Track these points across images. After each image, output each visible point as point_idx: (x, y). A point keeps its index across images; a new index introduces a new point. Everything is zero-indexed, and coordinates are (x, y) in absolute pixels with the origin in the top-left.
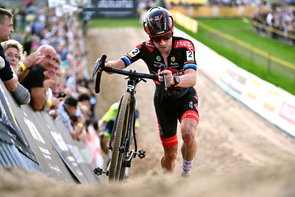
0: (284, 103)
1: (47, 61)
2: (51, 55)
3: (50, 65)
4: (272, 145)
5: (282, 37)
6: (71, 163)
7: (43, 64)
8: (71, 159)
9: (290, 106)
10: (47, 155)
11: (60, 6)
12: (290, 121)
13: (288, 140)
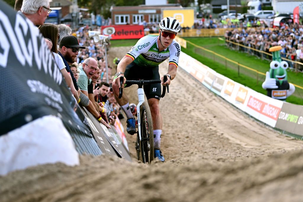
0: (251, 97)
6: (115, 145)
8: (114, 142)
9: (255, 99)
10: (102, 141)
11: (97, 35)
12: (256, 110)
13: (255, 123)
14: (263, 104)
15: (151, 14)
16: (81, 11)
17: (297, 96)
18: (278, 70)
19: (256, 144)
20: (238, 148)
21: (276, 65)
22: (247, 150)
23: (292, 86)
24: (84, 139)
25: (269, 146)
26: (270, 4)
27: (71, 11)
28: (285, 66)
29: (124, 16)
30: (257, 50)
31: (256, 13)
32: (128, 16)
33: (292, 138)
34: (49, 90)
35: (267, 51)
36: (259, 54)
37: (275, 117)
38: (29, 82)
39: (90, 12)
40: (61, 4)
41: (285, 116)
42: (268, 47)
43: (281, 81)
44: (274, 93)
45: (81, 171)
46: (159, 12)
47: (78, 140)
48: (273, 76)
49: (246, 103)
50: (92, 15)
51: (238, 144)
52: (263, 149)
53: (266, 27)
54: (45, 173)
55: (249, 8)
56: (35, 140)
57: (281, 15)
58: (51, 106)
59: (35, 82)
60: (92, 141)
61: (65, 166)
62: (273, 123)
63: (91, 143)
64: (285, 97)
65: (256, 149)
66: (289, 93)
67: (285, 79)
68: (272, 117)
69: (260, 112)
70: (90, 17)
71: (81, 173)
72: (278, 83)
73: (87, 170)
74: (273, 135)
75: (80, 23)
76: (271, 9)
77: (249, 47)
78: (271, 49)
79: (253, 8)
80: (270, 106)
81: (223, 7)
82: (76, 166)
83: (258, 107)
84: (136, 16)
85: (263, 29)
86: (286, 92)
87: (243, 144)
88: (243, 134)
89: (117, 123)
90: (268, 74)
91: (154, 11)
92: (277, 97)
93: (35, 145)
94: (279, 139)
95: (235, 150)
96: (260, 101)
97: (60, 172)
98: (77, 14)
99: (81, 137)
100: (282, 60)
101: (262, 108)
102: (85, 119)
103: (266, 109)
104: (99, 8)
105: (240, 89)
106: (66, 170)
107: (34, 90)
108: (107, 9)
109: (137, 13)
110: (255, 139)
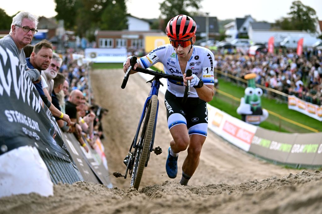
0: (226, 121)
1: (78, 100)
2: (80, 96)
3: (79, 103)
4: (219, 150)
5: (224, 76)
6: (93, 166)
7: (75, 103)
8: (93, 164)
9: (230, 123)
10: (81, 163)
11: (80, 59)
12: (231, 134)
13: (229, 147)
14: (238, 129)
15: (134, 39)
16: (67, 34)
17: (270, 122)
18: (252, 97)
19: (229, 167)
20: (213, 171)
21: (251, 92)
22: (221, 172)
23: (265, 112)
24: (62, 165)
25: (242, 170)
26: (247, 34)
27: (57, 34)
28: (259, 93)
29: (108, 40)
30: (233, 77)
31: (233, 41)
32: (112, 40)
33: (264, 161)
34: (27, 119)
35: (243, 77)
36: (235, 81)
37: (249, 141)
38: (7, 112)
39: (76, 35)
40: (49, 27)
41: (258, 141)
42: (244, 74)
43: (255, 107)
44: (248, 118)
45: (55, 202)
46: (141, 37)
47: (55, 167)
48: (247, 102)
49: (221, 126)
50: (78, 38)
51: (212, 167)
52: (237, 172)
53: (242, 54)
54: (19, 203)
55: (226, 36)
56: (10, 170)
57: (257, 44)
58: (28, 136)
59: (12, 112)
60: (70, 166)
61: (39, 196)
62: (246, 147)
63: (68, 167)
64: (258, 123)
65: (230, 172)
66: (262, 118)
67: (259, 106)
68: (246, 141)
69: (235, 136)
70: (75, 40)
71: (55, 205)
72: (252, 109)
73: (61, 201)
74: (247, 159)
75: (66, 45)
76: (247, 37)
77: (226, 74)
78: (247, 77)
79: (230, 37)
80: (245, 130)
81: (203, 35)
82: (50, 196)
83: (233, 131)
84: (119, 40)
85: (239, 57)
86: (260, 118)
87: (218, 167)
88: (218, 157)
89: (98, 143)
90: (243, 100)
91: (136, 37)
92: (251, 123)
93: (10, 175)
94: (251, 163)
95: (209, 173)
96: (235, 126)
97: (33, 202)
98: (63, 37)
99: (59, 163)
100: (257, 87)
101: (237, 132)
102: (64, 145)
103: (241, 134)
104: (85, 32)
105: (217, 114)
106: (40, 201)
107: (11, 120)
108: (92, 33)
109: (120, 37)
110: (229, 162)
